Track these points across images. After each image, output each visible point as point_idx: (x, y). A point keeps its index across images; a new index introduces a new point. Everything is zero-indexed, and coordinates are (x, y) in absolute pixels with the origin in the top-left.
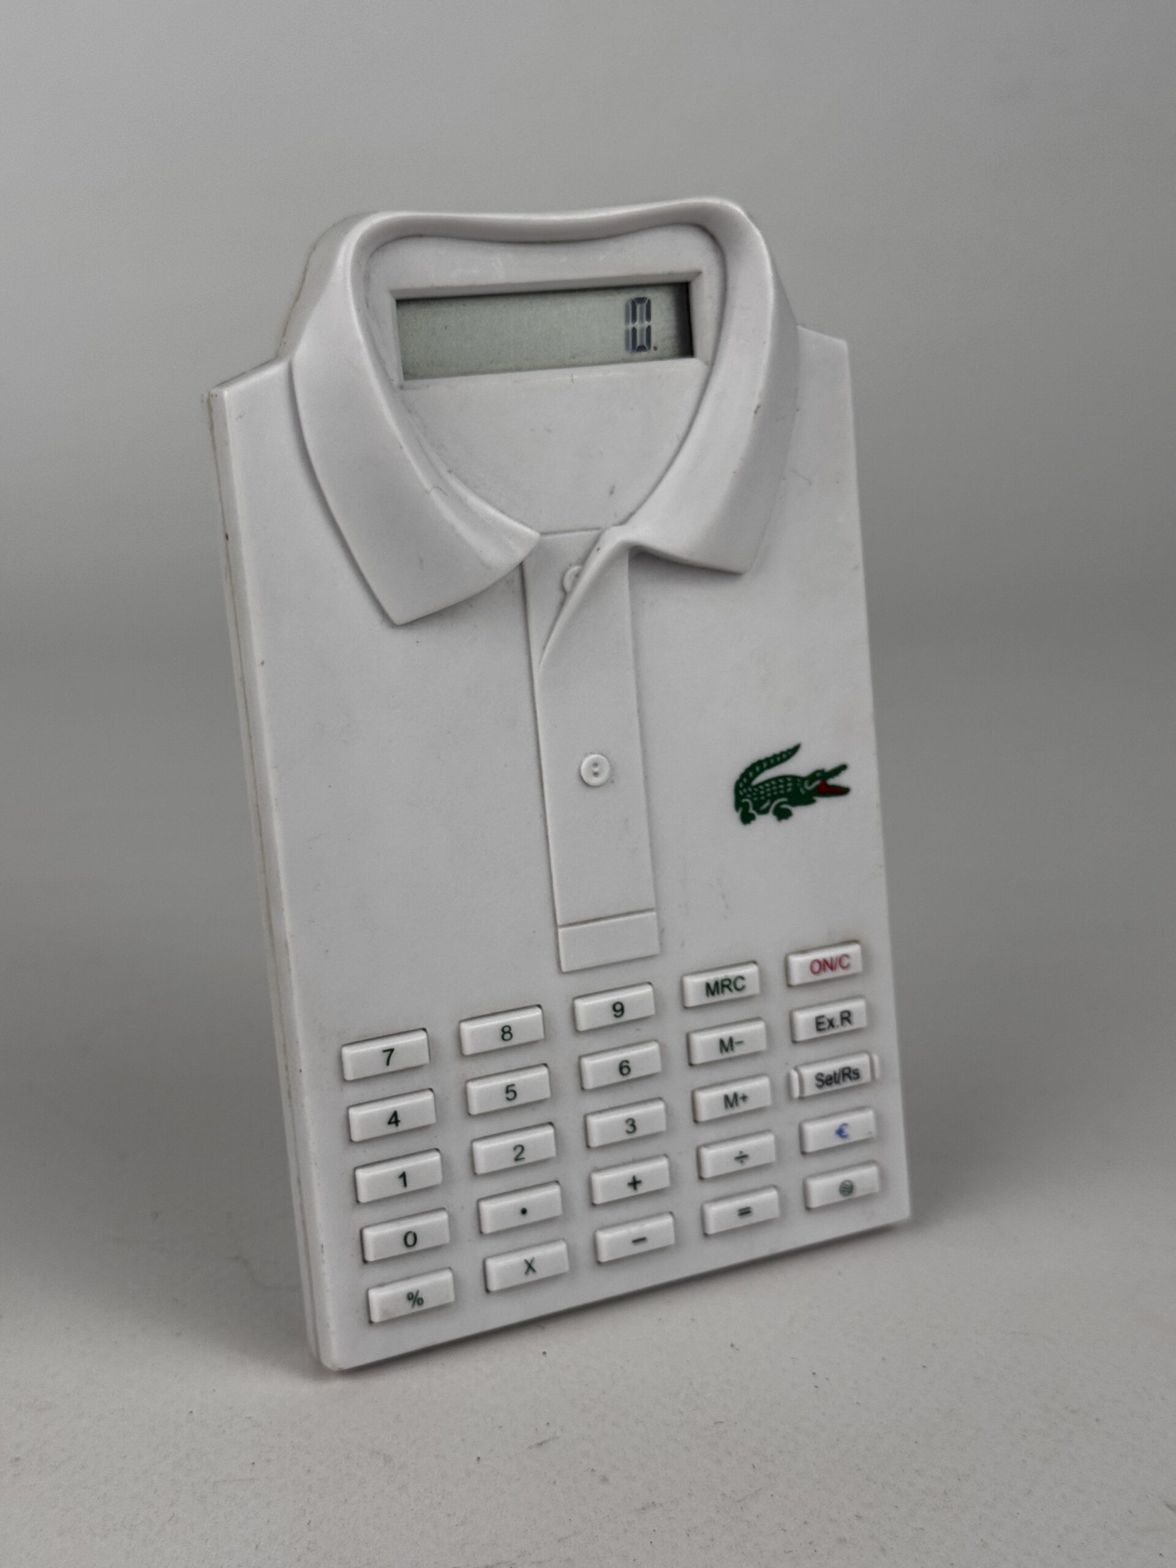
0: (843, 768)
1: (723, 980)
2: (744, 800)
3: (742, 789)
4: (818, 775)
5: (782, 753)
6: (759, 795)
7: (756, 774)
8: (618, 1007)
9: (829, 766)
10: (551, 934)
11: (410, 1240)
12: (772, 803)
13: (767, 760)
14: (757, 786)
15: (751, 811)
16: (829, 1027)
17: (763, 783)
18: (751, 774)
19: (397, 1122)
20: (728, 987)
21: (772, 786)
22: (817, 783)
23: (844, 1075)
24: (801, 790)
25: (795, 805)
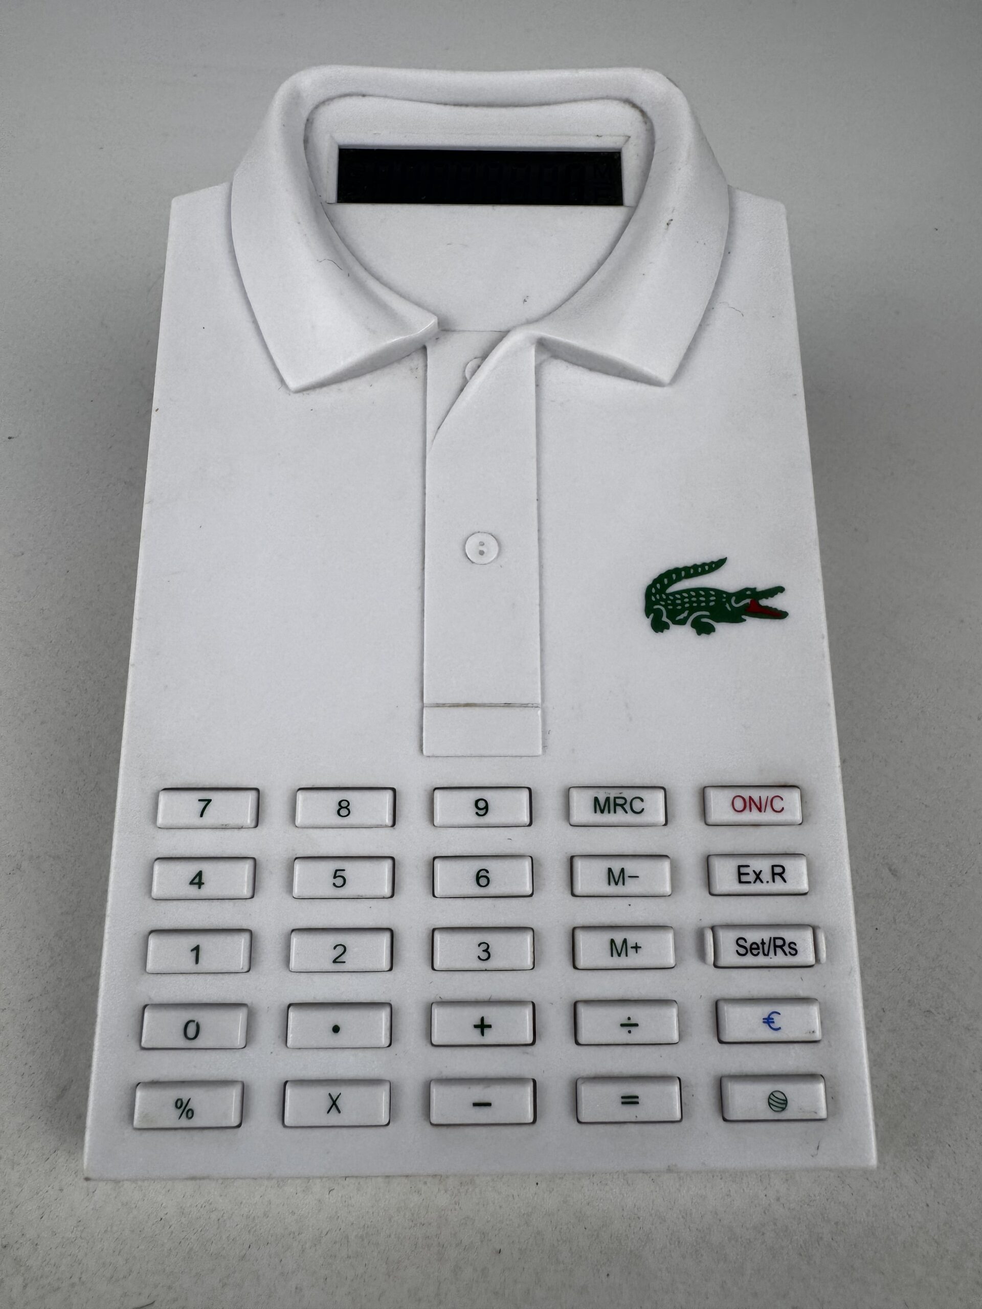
0: (780, 589)
1: (615, 798)
2: (656, 607)
3: (655, 595)
4: (748, 593)
5: (704, 564)
6: (674, 604)
7: (672, 583)
8: (481, 804)
9: (761, 586)
10: (415, 713)
11: (191, 1031)
12: (689, 615)
13: (686, 569)
14: (673, 594)
15: (665, 619)
16: (755, 882)
17: (680, 592)
18: (666, 581)
19: (200, 884)
20: (622, 806)
21: (690, 597)
22: (748, 601)
23: (775, 946)
24: (727, 606)
25: (718, 621)
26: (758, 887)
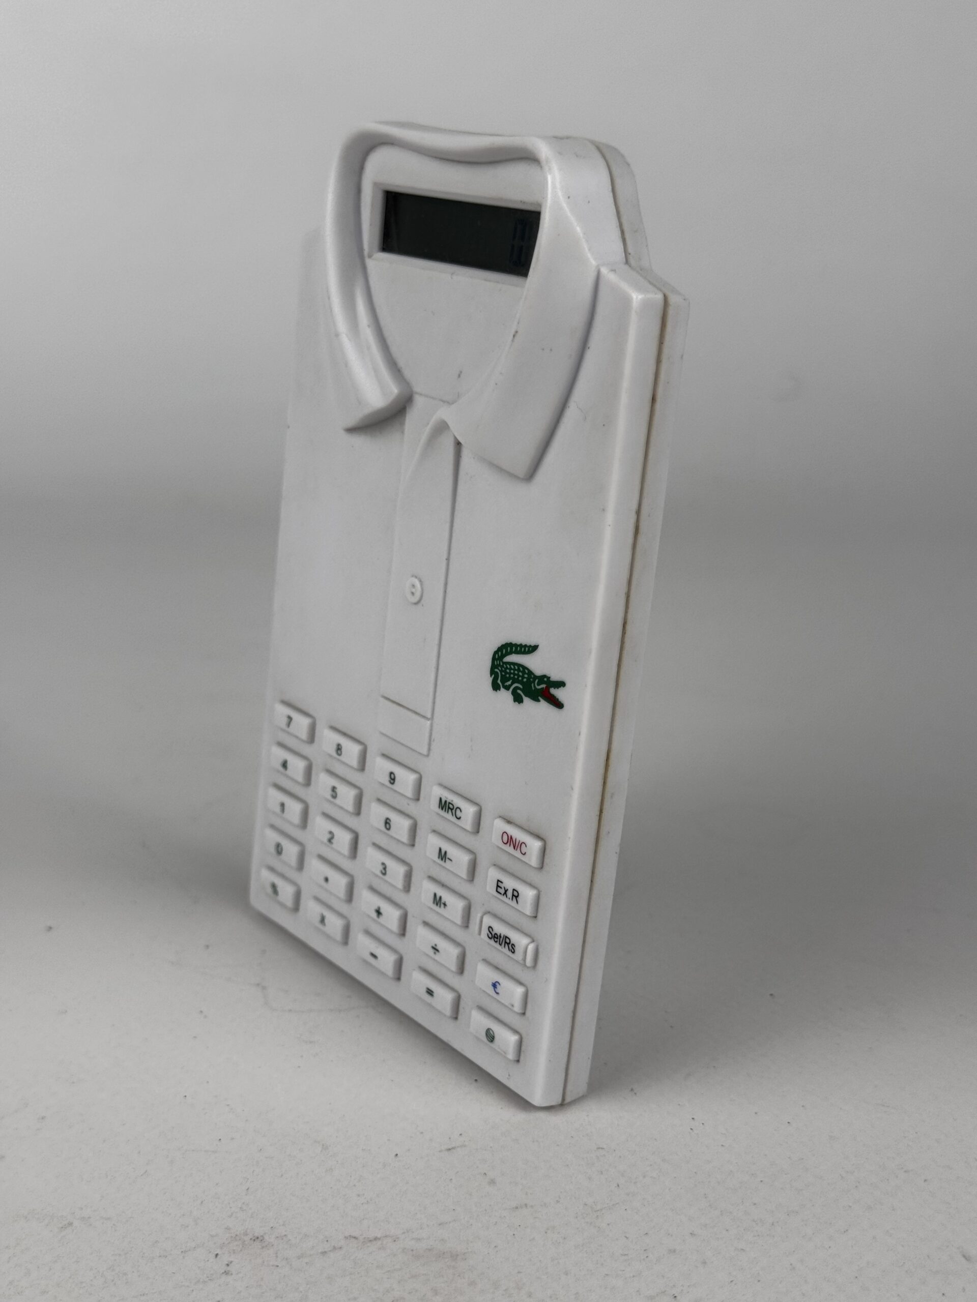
0: (563, 684)
1: (449, 803)
2: (496, 670)
3: (497, 660)
4: (545, 679)
5: (525, 646)
6: (506, 672)
7: (507, 654)
8: (392, 776)
11: (280, 850)
12: (512, 684)
13: (516, 646)
14: (506, 663)
15: (499, 681)
16: (503, 894)
17: (510, 663)
18: (504, 651)
19: (286, 768)
20: (452, 810)
21: (515, 669)
22: (544, 686)
23: (506, 942)
24: (533, 685)
25: (526, 696)
26: (504, 898)
